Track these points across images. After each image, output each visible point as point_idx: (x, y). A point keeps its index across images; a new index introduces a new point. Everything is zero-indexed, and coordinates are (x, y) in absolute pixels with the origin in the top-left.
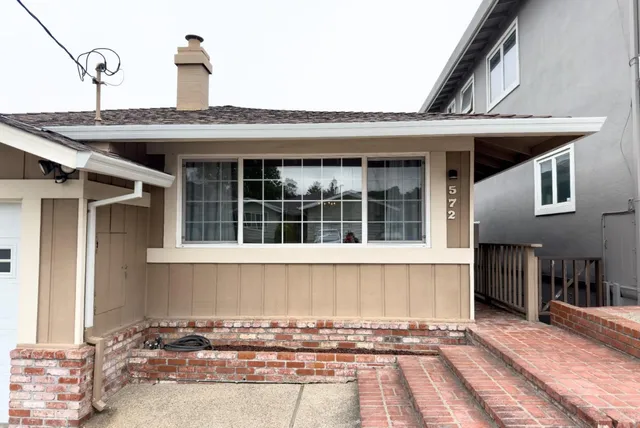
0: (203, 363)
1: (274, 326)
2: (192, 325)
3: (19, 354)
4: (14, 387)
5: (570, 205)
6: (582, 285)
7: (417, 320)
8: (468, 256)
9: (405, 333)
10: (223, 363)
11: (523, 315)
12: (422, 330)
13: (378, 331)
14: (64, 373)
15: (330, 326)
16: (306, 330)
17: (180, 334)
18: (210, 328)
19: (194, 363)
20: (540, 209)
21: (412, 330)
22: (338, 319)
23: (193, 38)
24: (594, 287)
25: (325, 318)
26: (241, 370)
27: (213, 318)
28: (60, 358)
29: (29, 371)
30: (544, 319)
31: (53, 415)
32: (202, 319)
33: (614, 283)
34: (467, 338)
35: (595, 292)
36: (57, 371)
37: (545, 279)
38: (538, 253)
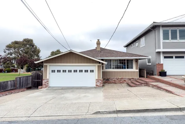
0: (111, 82)
1: (116, 78)
2: (107, 78)
3: (96, 80)
4: (96, 83)
5: (150, 64)
6: (151, 74)
7: (133, 78)
8: (138, 70)
9: (131, 79)
10: (112, 82)
11: (144, 77)
12: (133, 79)
13: (128, 79)
14: (101, 81)
15: (123, 78)
16: (120, 79)
17: (106, 79)
18: (109, 78)
19: (109, 82)
20: (147, 64)
21: (132, 79)
22: (124, 78)
23: (98, 40)
24: (152, 74)
25: (122, 77)
26: (114, 82)
27: (110, 77)
28: (101, 80)
29: (98, 81)
30: (147, 77)
31: (100, 85)
32: (108, 77)
33: (154, 74)
34: (138, 79)
35: (153, 74)
36: (100, 81)
37: (147, 73)
38: (146, 70)
